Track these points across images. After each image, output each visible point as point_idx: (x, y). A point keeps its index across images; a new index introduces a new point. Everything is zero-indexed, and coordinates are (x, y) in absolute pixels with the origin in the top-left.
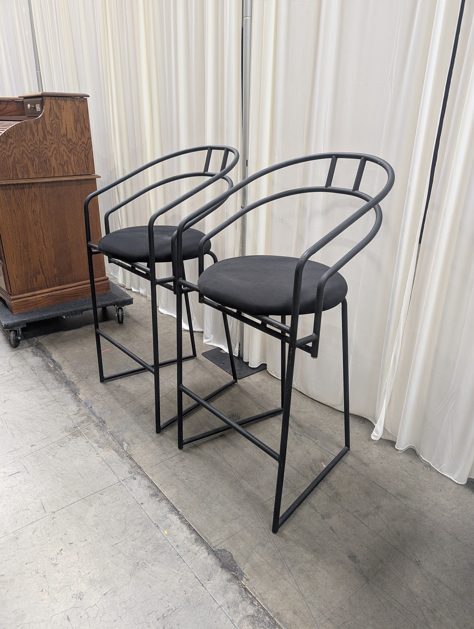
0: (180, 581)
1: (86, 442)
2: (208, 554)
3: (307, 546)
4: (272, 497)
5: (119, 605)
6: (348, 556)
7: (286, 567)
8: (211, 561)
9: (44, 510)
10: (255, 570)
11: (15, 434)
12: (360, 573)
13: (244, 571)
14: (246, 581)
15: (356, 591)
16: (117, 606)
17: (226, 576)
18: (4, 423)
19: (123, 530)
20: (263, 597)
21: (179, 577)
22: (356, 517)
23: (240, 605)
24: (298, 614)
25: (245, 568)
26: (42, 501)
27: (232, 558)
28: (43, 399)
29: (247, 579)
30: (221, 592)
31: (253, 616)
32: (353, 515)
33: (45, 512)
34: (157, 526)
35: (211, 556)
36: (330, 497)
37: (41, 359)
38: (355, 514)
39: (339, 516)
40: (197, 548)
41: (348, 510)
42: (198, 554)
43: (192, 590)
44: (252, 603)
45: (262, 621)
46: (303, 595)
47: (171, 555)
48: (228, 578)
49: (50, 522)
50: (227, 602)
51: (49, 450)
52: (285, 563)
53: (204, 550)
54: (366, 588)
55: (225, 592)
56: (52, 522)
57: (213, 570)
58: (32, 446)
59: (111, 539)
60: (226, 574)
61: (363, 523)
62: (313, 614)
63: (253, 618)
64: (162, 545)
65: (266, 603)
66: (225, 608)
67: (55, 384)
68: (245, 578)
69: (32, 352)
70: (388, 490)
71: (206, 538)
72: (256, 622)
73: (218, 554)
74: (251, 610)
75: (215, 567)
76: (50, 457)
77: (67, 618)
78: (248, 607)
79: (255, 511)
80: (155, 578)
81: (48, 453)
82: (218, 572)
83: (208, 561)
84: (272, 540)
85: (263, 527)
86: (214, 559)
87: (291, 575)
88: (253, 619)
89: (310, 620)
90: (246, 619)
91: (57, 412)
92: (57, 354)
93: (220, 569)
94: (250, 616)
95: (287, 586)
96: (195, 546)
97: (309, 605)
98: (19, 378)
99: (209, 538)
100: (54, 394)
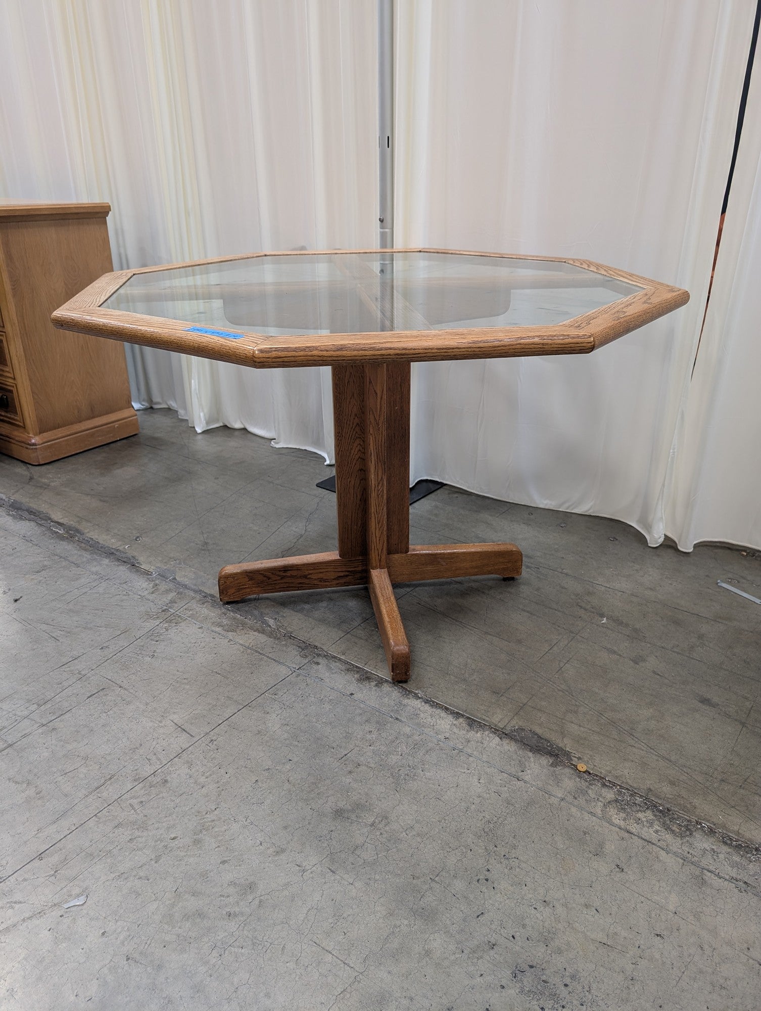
0: (480, 781)
1: (200, 628)
2: (501, 738)
3: (635, 700)
4: (547, 650)
5: (404, 833)
6: (699, 701)
7: (624, 732)
8: (509, 747)
9: (188, 733)
10: (582, 744)
11: (57, 636)
12: (728, 718)
13: (567, 749)
14: (578, 760)
15: (737, 740)
16: (402, 836)
17: (545, 761)
18: (26, 624)
19: (344, 735)
20: (616, 775)
21: (476, 778)
22: (678, 653)
23: (590, 792)
24: (677, 784)
25: (567, 744)
26: (175, 721)
27: (539, 737)
28: (77, 579)
29: (577, 758)
30: (551, 782)
31: (616, 801)
32: (674, 652)
33: (191, 736)
34: (397, 719)
35: (506, 742)
36: (628, 636)
37: (33, 524)
38: (675, 650)
39: (656, 657)
40: (479, 735)
41: (663, 647)
42: (486, 743)
43: (506, 788)
44: (604, 785)
45: (633, 803)
46: (670, 761)
47: (444, 751)
48: (549, 762)
49: (209, 748)
50: (569, 792)
51: (137, 650)
52: (619, 728)
53: (491, 735)
54: (747, 733)
55: (558, 782)
56: (213, 747)
57: (521, 757)
58: (102, 648)
59: (332, 750)
60: (543, 758)
61: (692, 658)
62: (697, 779)
63: (618, 802)
64: (421, 742)
65: (625, 781)
66: (570, 798)
67: (85, 555)
68: (575, 757)
69: (8, 515)
70: (700, 614)
71: (484, 720)
72: (626, 807)
73: (515, 736)
74: (610, 795)
75: (520, 752)
76: (148, 659)
77: (329, 871)
78: (603, 791)
79: (534, 672)
80: (439, 786)
81: (140, 654)
82: (529, 758)
83: (507, 747)
84: (581, 703)
85: (559, 690)
86: (513, 743)
87: (637, 740)
88: (619, 804)
89: (698, 787)
90: (609, 806)
91: (116, 595)
92: (59, 513)
93: (530, 754)
94: (613, 801)
95: (639, 754)
96: (473, 732)
97: (684, 770)
98: (9, 555)
99: (487, 719)
100: (94, 569)
